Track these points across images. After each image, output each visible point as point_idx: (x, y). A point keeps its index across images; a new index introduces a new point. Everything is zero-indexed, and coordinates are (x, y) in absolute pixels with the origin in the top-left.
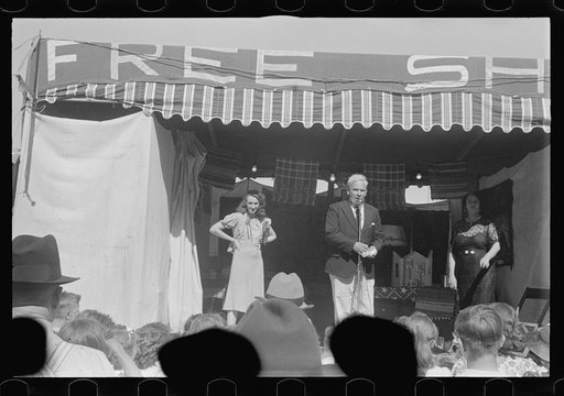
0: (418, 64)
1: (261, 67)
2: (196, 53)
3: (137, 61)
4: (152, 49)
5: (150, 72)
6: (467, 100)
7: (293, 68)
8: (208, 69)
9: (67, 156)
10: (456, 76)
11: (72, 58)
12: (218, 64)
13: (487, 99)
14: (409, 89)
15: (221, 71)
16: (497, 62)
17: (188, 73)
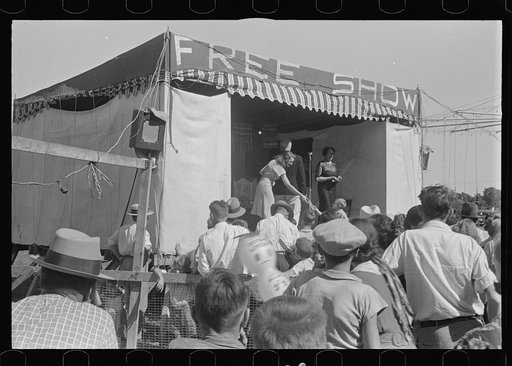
0: (338, 79)
1: (279, 71)
2: (251, 57)
3: (223, 58)
4: (230, 52)
5: (229, 67)
6: (353, 99)
7: (291, 73)
8: (256, 68)
9: (192, 119)
10: (349, 87)
11: (189, 50)
12: (260, 66)
13: (360, 100)
14: (334, 92)
15: (262, 71)
16: (364, 82)
17: (248, 70)
